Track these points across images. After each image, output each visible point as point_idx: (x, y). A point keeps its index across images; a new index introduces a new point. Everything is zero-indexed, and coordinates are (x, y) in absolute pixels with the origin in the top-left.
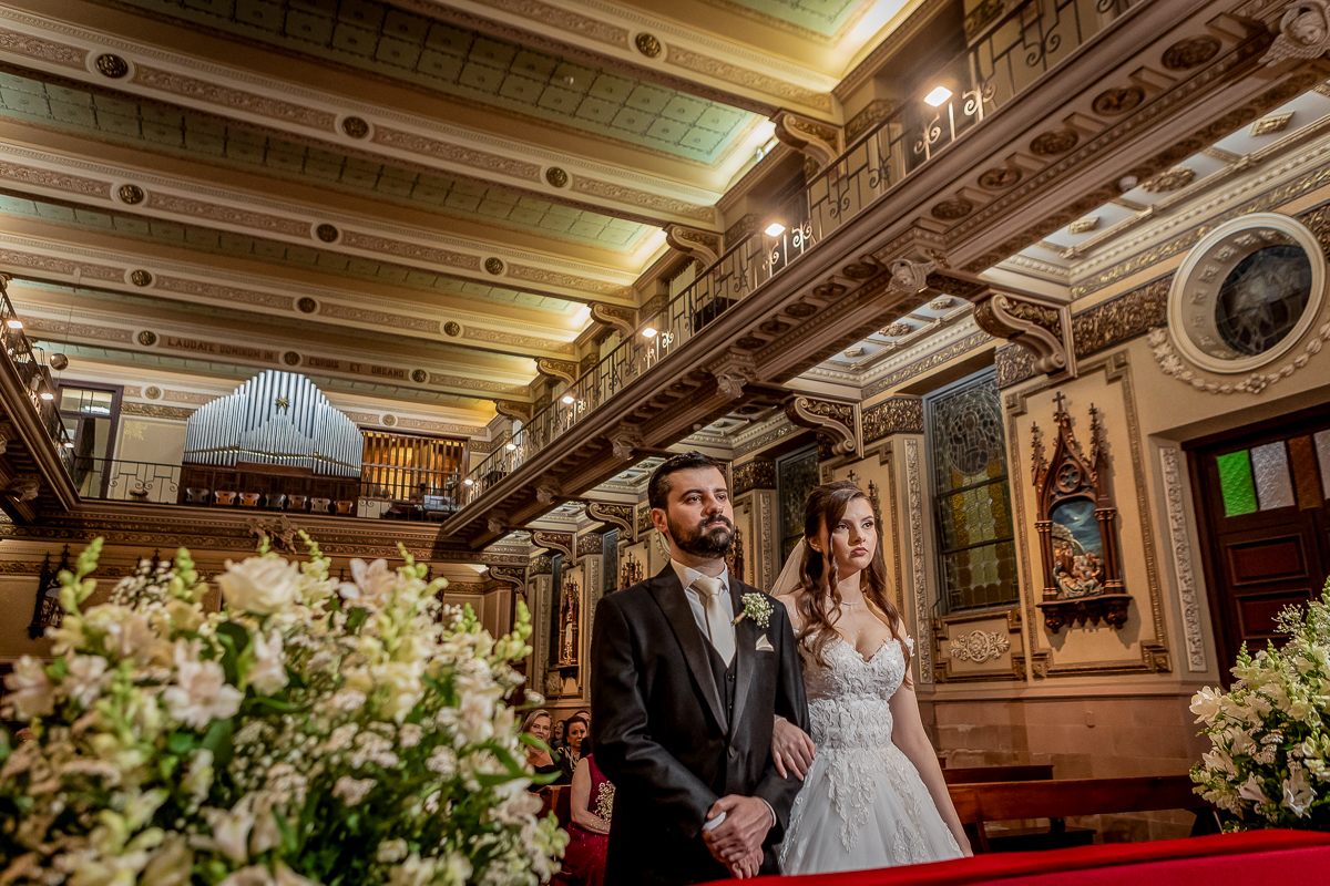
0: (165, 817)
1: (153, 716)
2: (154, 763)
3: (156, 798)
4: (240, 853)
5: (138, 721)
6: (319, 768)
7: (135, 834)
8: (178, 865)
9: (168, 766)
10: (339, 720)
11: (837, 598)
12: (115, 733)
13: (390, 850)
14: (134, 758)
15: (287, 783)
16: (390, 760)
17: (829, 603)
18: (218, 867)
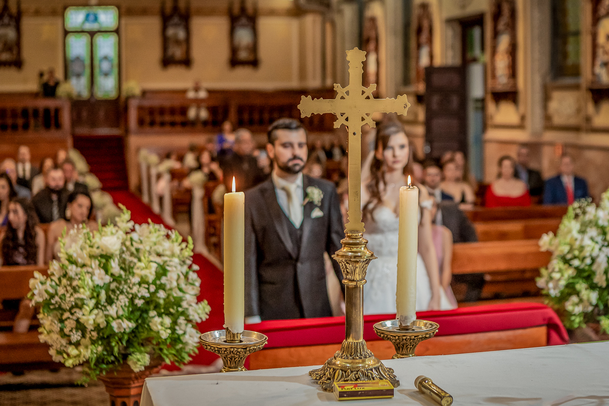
0: (97, 306)
1: (91, 283)
2: (92, 294)
3: (94, 301)
4: (115, 316)
5: (88, 284)
6: (130, 296)
7: (91, 311)
8: (102, 317)
9: (95, 294)
10: (134, 284)
11: (385, 184)
12: (83, 288)
13: (153, 313)
14: (88, 293)
15: (123, 300)
16: (147, 295)
17: (381, 186)
18: (111, 319)
